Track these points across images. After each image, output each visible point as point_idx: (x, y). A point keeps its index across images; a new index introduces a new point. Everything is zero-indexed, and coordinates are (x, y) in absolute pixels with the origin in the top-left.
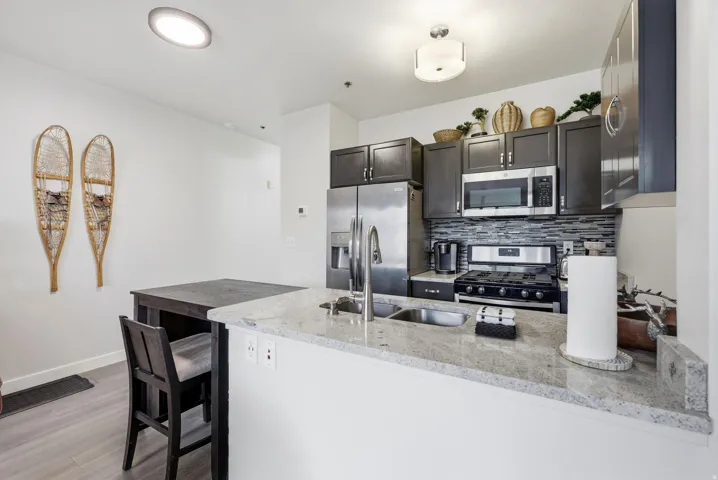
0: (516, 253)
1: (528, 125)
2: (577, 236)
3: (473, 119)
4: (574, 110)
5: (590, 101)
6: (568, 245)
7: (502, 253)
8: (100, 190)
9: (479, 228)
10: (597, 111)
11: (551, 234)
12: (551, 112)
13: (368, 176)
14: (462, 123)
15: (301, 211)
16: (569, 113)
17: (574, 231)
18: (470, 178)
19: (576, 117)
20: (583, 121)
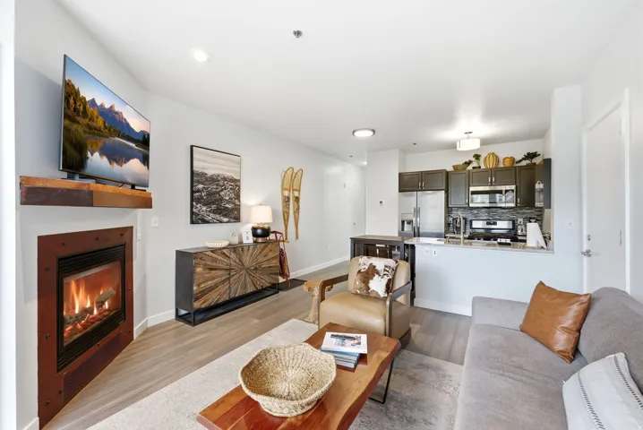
0: (495, 224)
1: (501, 165)
2: (524, 216)
3: (473, 159)
4: (524, 159)
5: (531, 156)
6: (520, 220)
7: (488, 224)
8: (296, 194)
9: (475, 212)
10: (534, 161)
11: (513, 214)
12: (513, 159)
13: (421, 187)
14: (467, 160)
15: (381, 202)
16: (521, 161)
17: (523, 214)
18: (472, 189)
19: (524, 163)
20: (528, 165)
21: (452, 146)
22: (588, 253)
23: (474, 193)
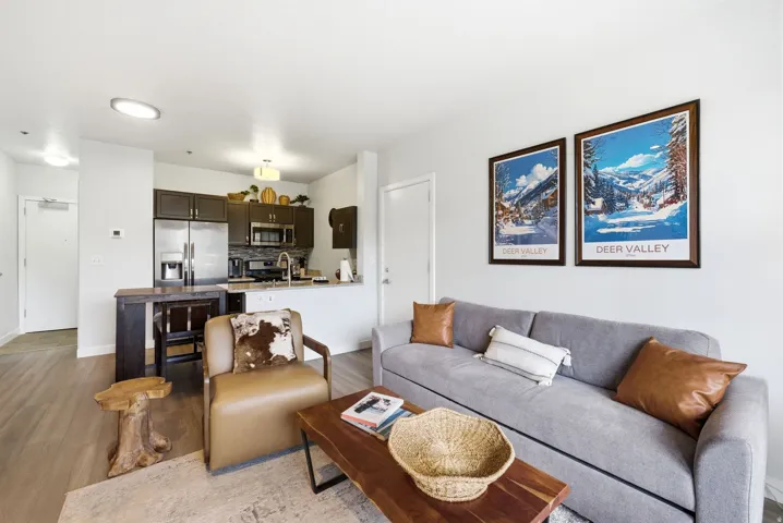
0: (272, 264)
1: (277, 203)
3: (251, 191)
4: (296, 200)
5: (302, 198)
7: (265, 265)
9: (255, 251)
12: (288, 199)
13: (194, 215)
14: (244, 190)
15: (117, 233)
16: (294, 202)
18: (254, 225)
19: (297, 204)
20: (299, 207)
21: (249, 173)
22: (386, 281)
23: (256, 230)
